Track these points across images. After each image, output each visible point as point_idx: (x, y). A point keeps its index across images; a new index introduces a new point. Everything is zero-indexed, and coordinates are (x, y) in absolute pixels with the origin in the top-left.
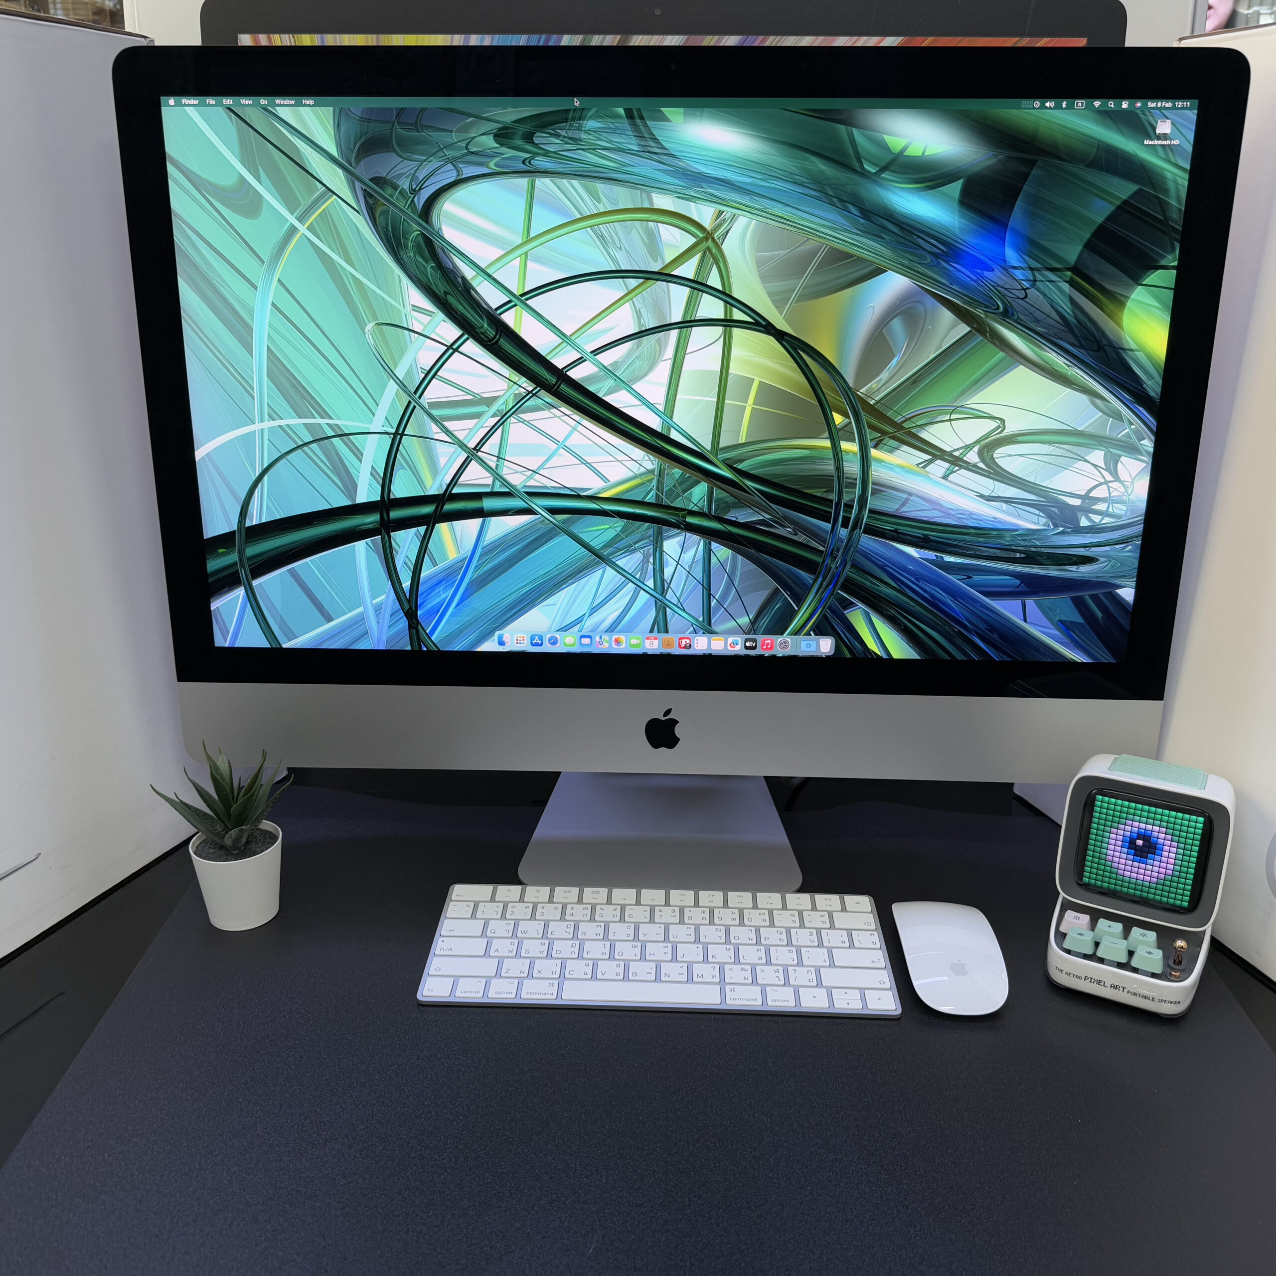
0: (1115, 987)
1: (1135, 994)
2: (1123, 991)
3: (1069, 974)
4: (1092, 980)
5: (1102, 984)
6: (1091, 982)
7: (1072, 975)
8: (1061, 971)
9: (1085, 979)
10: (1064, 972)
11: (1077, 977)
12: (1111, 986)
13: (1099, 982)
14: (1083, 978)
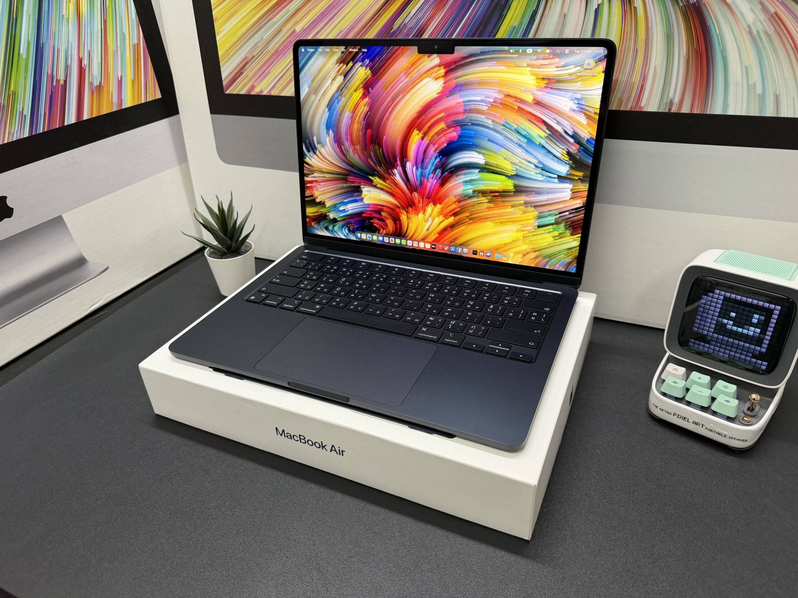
0: (697, 424)
1: (711, 431)
2: (702, 427)
3: (663, 410)
4: (679, 417)
5: (687, 420)
10: (659, 408)
11: (669, 413)
12: (693, 423)
13: (684, 419)
14: (673, 414)
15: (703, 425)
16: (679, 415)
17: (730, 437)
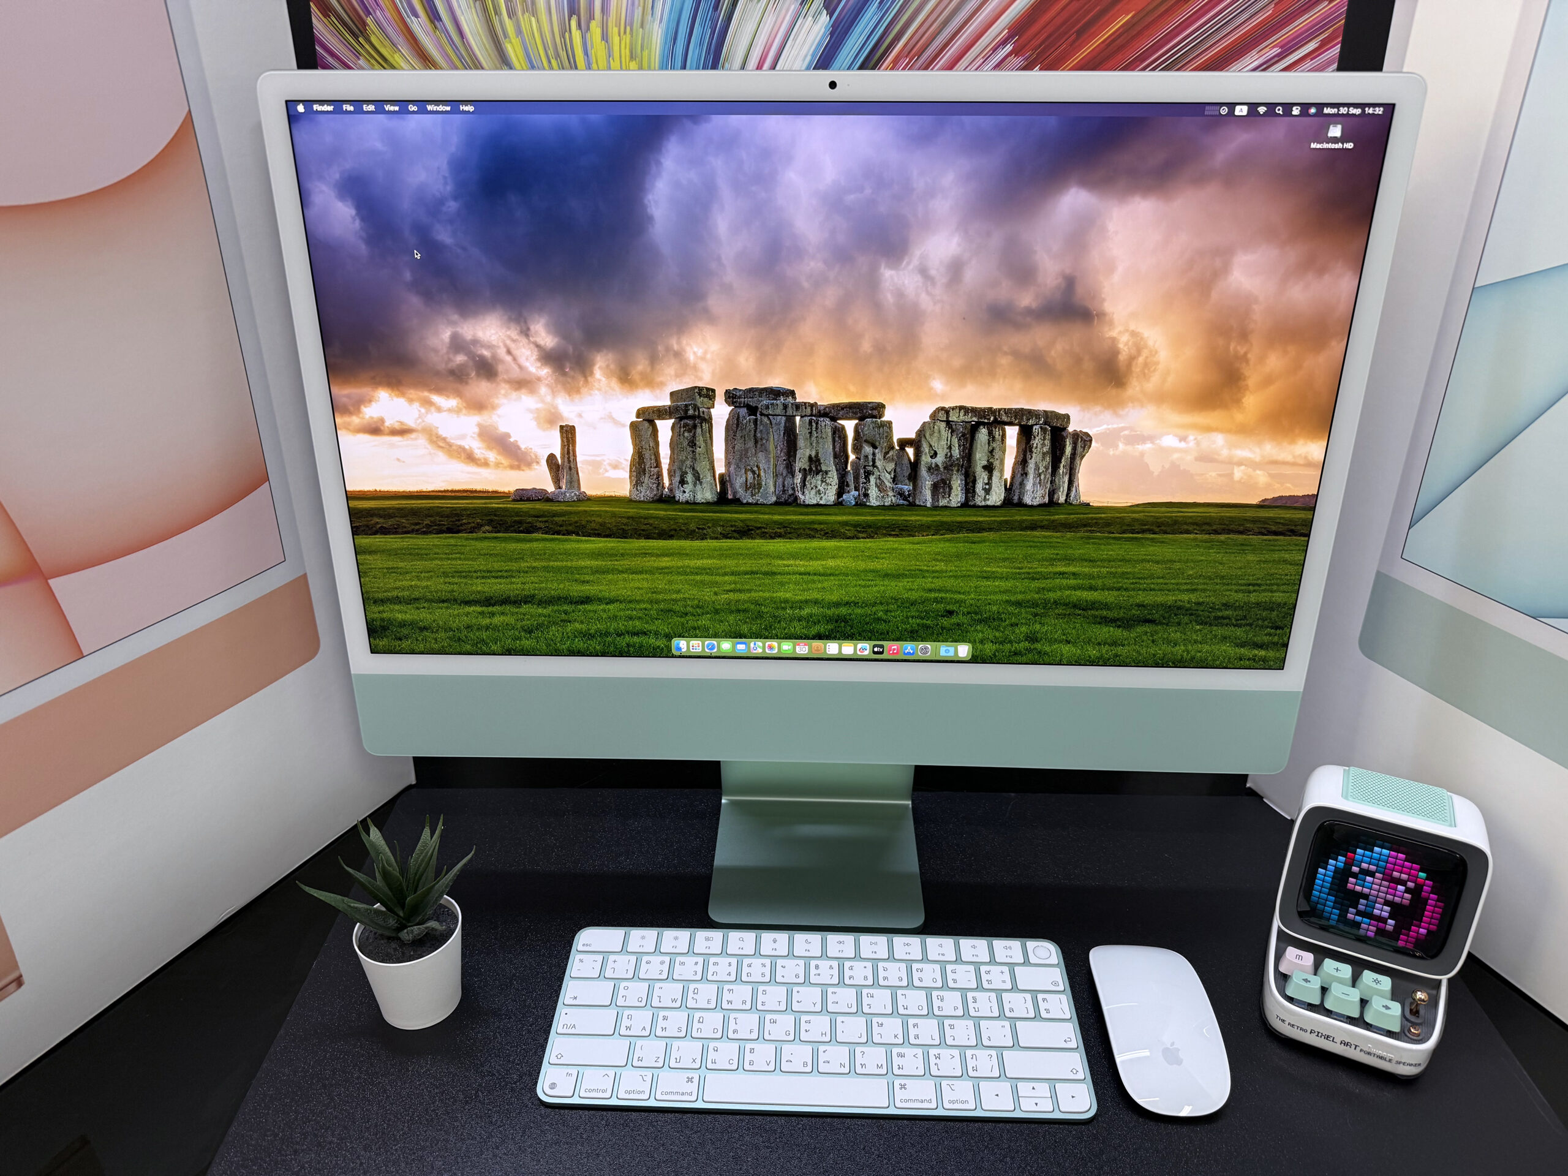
0: (1346, 1044)
1: (1369, 1053)
2: (1355, 1049)
3: (1293, 1026)
5: (1331, 1039)
6: (1318, 1036)
7: (1296, 1027)
8: (1283, 1021)
9: (1311, 1032)
10: (1287, 1023)
11: (1303, 1030)
12: (1341, 1043)
13: (1327, 1037)
14: (1309, 1031)
15: (1356, 1046)
16: (1318, 1033)
17: (1397, 1061)
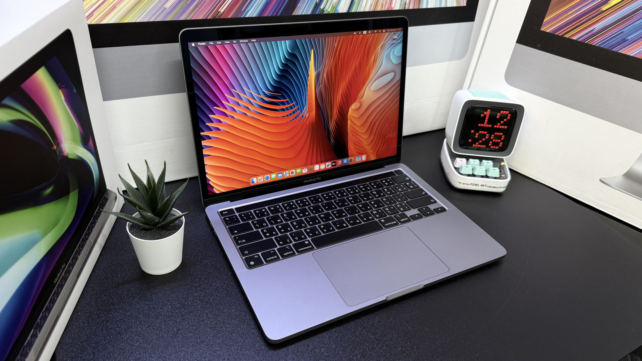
0: (482, 186)
1: (490, 187)
2: (485, 186)
3: (464, 184)
4: (473, 184)
5: (478, 185)
6: (473, 185)
7: (465, 184)
8: (460, 183)
9: (471, 185)
10: (462, 183)
11: (468, 184)
12: (481, 186)
13: (476, 185)
17: (499, 187)
